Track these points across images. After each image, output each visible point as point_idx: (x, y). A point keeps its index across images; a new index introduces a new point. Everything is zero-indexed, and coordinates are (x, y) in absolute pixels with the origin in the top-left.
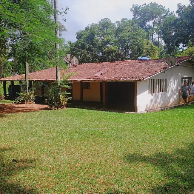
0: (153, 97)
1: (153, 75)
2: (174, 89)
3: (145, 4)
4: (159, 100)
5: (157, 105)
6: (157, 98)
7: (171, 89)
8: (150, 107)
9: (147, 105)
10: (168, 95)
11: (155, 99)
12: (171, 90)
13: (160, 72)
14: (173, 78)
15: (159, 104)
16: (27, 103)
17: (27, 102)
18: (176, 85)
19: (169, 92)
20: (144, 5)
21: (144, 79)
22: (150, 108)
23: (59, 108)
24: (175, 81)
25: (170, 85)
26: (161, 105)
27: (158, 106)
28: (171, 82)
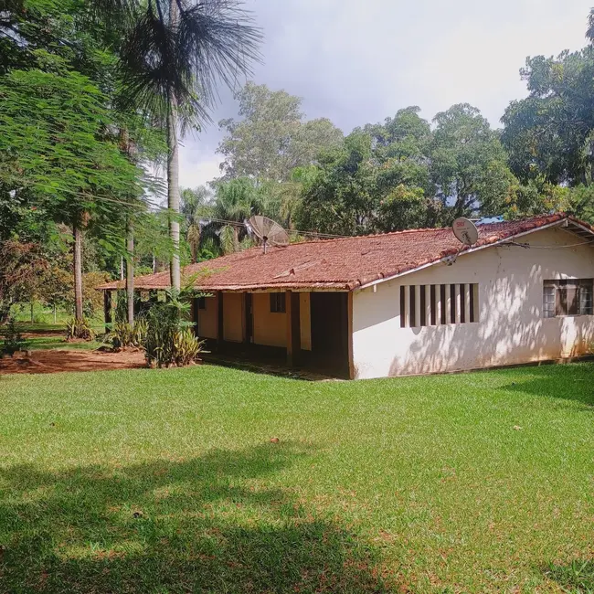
0: (419, 337)
1: (399, 272)
2: (511, 313)
3: (567, 51)
4: (446, 347)
5: (438, 361)
6: (438, 339)
7: (495, 315)
8: (407, 366)
9: (396, 360)
10: (487, 331)
11: (429, 343)
12: (497, 317)
13: (429, 264)
14: (505, 280)
15: (448, 358)
16: (124, 350)
17: (126, 348)
18: (517, 303)
19: (491, 324)
20: (562, 54)
21: (361, 285)
22: (410, 369)
23: (171, 365)
24: (513, 291)
25: (491, 302)
26: (456, 363)
27: (444, 364)
28: (497, 292)
